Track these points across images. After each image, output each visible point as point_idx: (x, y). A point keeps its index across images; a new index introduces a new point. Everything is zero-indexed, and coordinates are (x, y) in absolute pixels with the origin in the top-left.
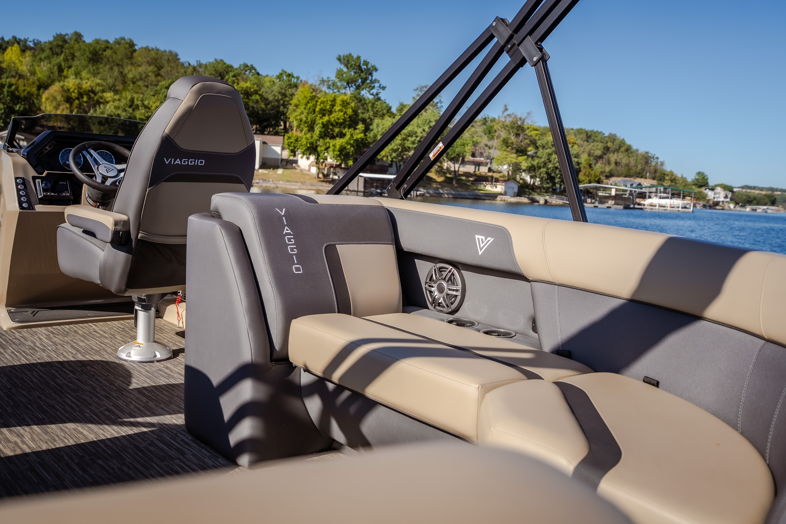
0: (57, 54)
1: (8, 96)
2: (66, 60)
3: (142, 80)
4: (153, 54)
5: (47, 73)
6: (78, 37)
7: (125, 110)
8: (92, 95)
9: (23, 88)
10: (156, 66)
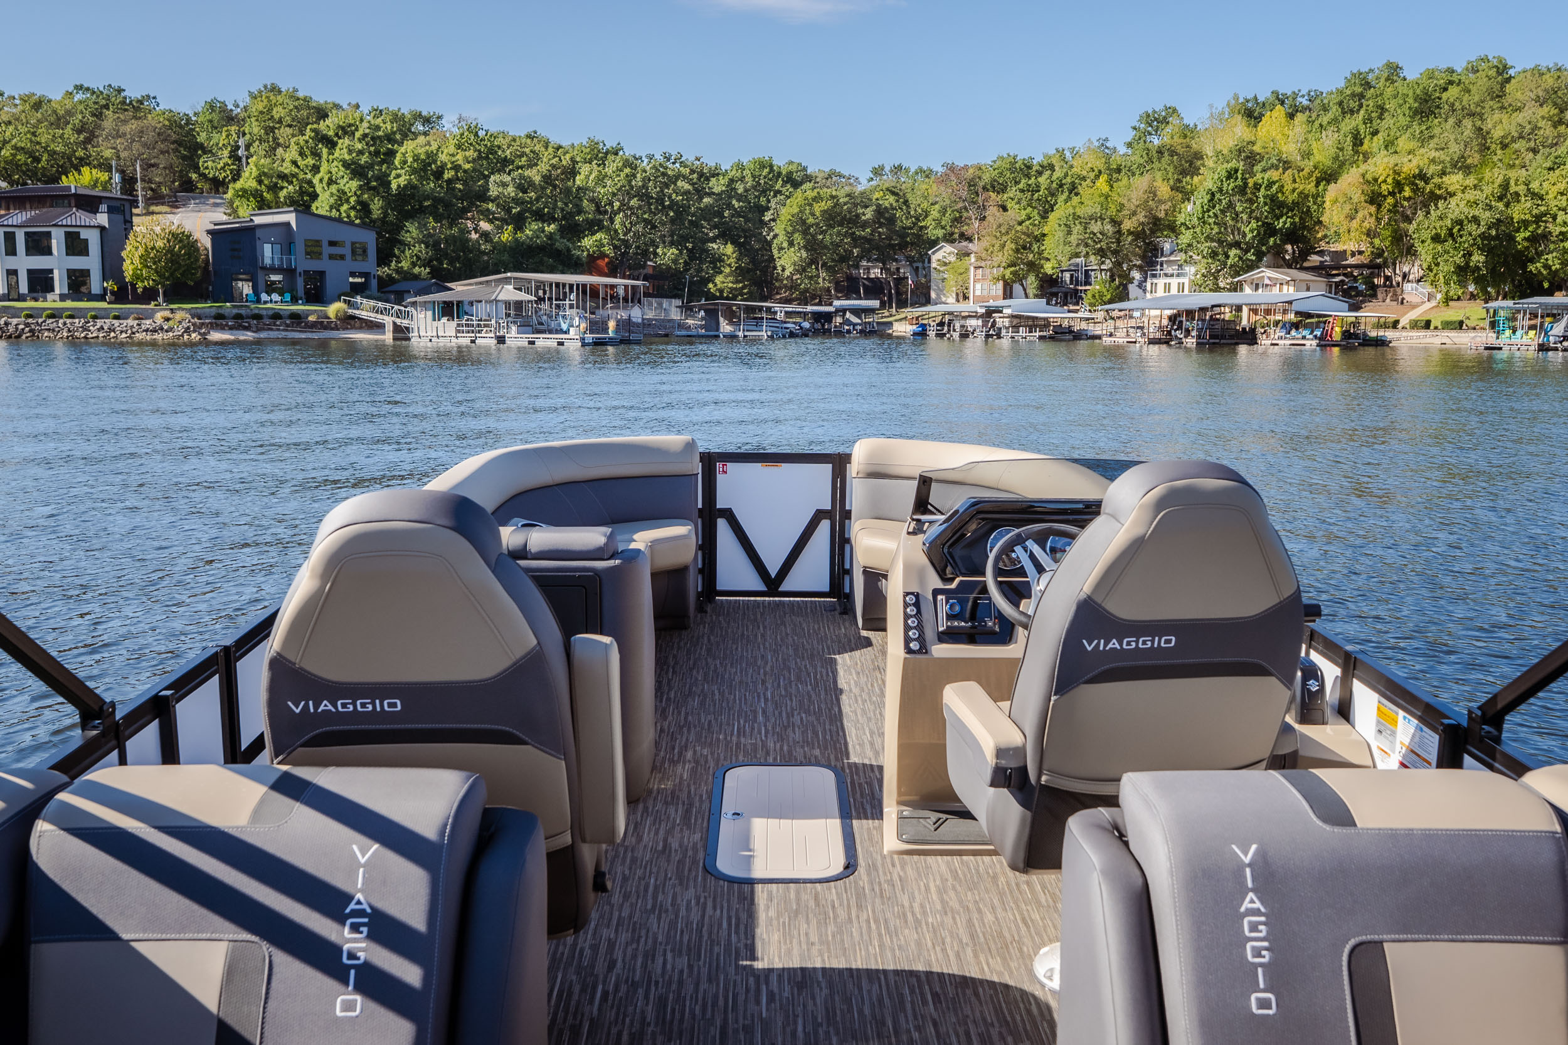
0: (1352, 112)
1: (1265, 204)
2: (1368, 120)
3: (1523, 138)
4: (1549, 81)
5: (1333, 151)
6: (1393, 71)
7: (1490, 207)
8: (1421, 184)
9: (1291, 187)
10: (1555, 104)
